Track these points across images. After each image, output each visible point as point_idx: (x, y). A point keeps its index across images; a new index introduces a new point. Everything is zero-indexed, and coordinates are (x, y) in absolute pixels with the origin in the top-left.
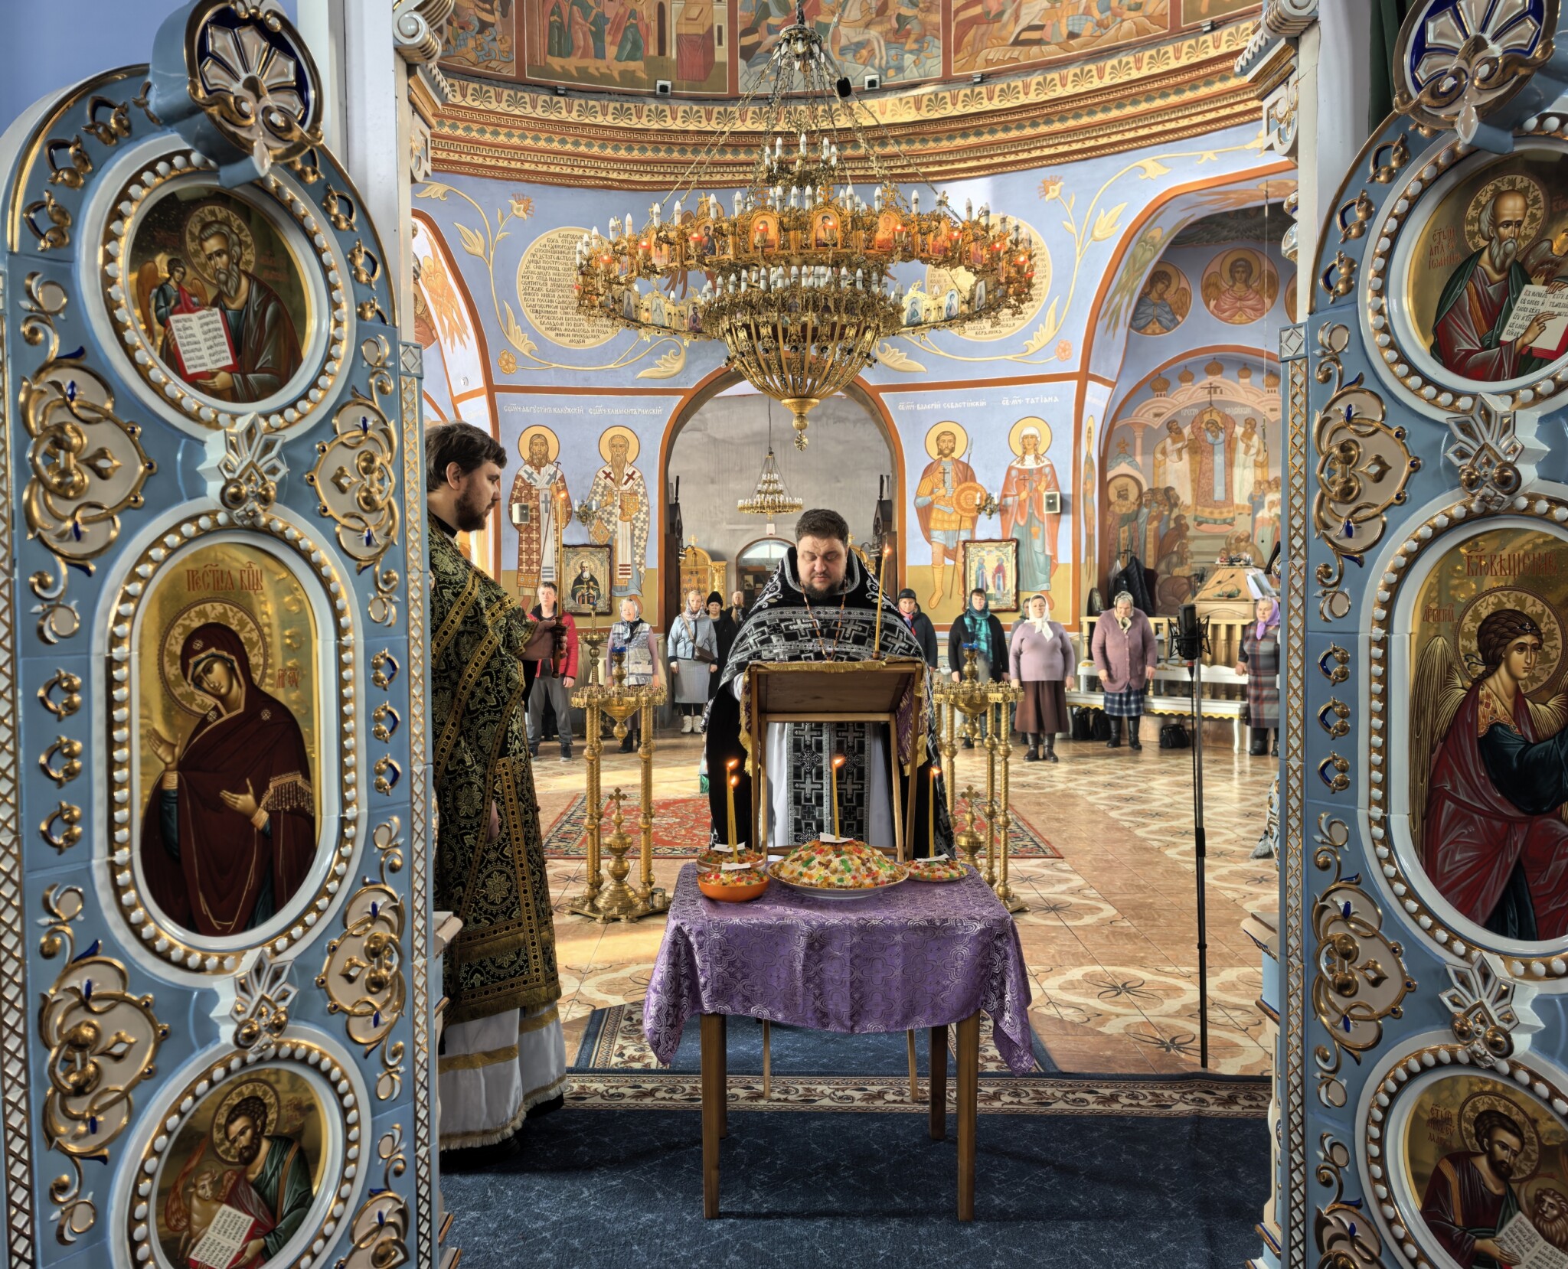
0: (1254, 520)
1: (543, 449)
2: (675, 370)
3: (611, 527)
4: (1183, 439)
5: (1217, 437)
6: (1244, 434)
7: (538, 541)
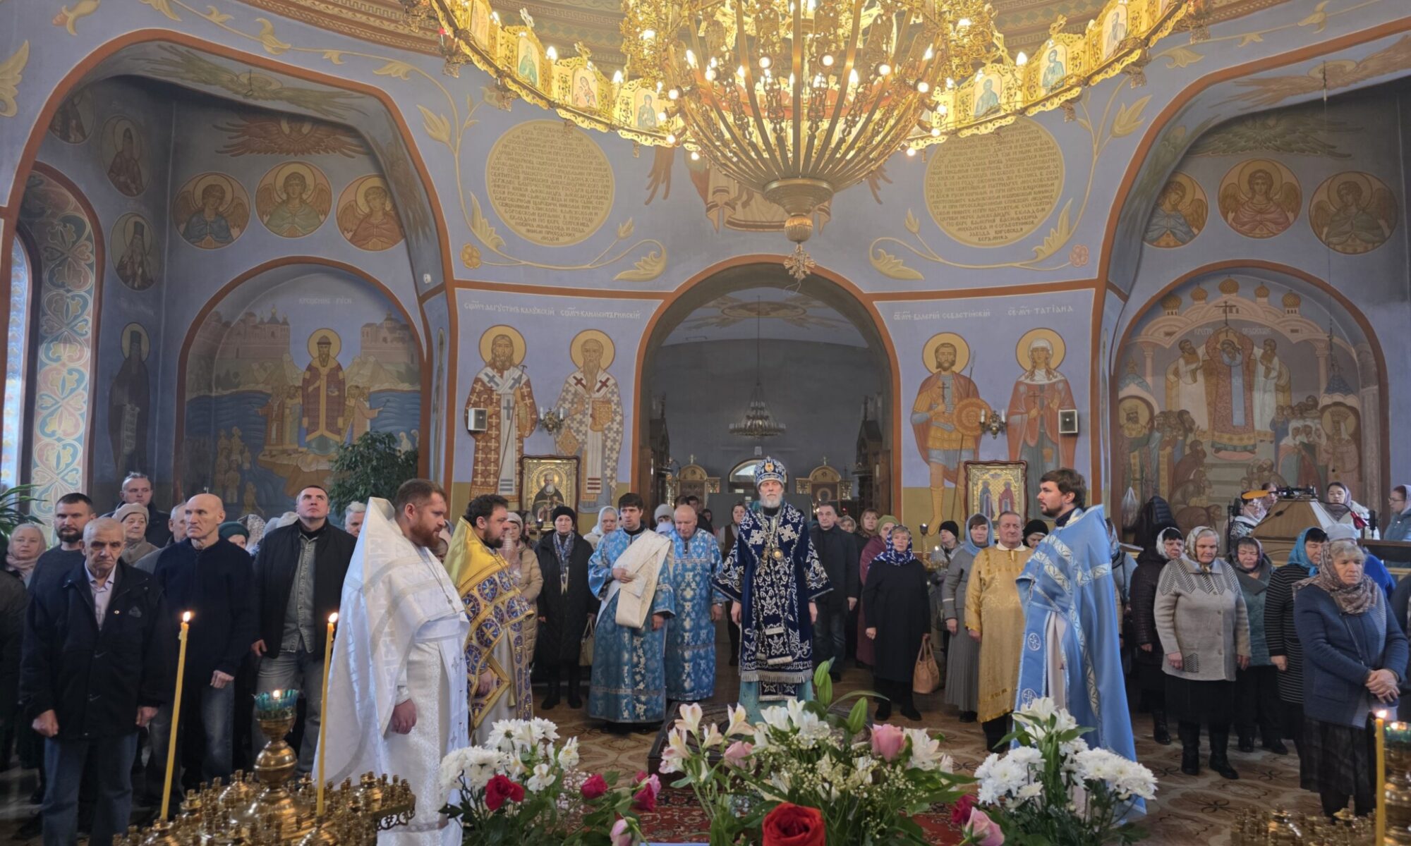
0: (1277, 448)
1: (507, 351)
2: (655, 273)
3: (580, 438)
4: (1198, 359)
5: (1234, 358)
6: (1264, 356)
7: (497, 450)
